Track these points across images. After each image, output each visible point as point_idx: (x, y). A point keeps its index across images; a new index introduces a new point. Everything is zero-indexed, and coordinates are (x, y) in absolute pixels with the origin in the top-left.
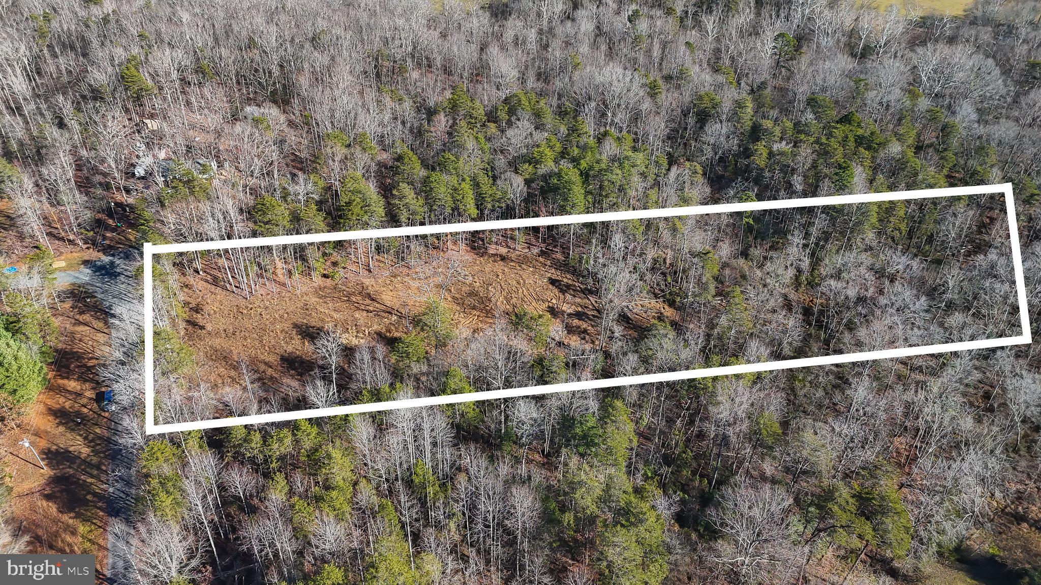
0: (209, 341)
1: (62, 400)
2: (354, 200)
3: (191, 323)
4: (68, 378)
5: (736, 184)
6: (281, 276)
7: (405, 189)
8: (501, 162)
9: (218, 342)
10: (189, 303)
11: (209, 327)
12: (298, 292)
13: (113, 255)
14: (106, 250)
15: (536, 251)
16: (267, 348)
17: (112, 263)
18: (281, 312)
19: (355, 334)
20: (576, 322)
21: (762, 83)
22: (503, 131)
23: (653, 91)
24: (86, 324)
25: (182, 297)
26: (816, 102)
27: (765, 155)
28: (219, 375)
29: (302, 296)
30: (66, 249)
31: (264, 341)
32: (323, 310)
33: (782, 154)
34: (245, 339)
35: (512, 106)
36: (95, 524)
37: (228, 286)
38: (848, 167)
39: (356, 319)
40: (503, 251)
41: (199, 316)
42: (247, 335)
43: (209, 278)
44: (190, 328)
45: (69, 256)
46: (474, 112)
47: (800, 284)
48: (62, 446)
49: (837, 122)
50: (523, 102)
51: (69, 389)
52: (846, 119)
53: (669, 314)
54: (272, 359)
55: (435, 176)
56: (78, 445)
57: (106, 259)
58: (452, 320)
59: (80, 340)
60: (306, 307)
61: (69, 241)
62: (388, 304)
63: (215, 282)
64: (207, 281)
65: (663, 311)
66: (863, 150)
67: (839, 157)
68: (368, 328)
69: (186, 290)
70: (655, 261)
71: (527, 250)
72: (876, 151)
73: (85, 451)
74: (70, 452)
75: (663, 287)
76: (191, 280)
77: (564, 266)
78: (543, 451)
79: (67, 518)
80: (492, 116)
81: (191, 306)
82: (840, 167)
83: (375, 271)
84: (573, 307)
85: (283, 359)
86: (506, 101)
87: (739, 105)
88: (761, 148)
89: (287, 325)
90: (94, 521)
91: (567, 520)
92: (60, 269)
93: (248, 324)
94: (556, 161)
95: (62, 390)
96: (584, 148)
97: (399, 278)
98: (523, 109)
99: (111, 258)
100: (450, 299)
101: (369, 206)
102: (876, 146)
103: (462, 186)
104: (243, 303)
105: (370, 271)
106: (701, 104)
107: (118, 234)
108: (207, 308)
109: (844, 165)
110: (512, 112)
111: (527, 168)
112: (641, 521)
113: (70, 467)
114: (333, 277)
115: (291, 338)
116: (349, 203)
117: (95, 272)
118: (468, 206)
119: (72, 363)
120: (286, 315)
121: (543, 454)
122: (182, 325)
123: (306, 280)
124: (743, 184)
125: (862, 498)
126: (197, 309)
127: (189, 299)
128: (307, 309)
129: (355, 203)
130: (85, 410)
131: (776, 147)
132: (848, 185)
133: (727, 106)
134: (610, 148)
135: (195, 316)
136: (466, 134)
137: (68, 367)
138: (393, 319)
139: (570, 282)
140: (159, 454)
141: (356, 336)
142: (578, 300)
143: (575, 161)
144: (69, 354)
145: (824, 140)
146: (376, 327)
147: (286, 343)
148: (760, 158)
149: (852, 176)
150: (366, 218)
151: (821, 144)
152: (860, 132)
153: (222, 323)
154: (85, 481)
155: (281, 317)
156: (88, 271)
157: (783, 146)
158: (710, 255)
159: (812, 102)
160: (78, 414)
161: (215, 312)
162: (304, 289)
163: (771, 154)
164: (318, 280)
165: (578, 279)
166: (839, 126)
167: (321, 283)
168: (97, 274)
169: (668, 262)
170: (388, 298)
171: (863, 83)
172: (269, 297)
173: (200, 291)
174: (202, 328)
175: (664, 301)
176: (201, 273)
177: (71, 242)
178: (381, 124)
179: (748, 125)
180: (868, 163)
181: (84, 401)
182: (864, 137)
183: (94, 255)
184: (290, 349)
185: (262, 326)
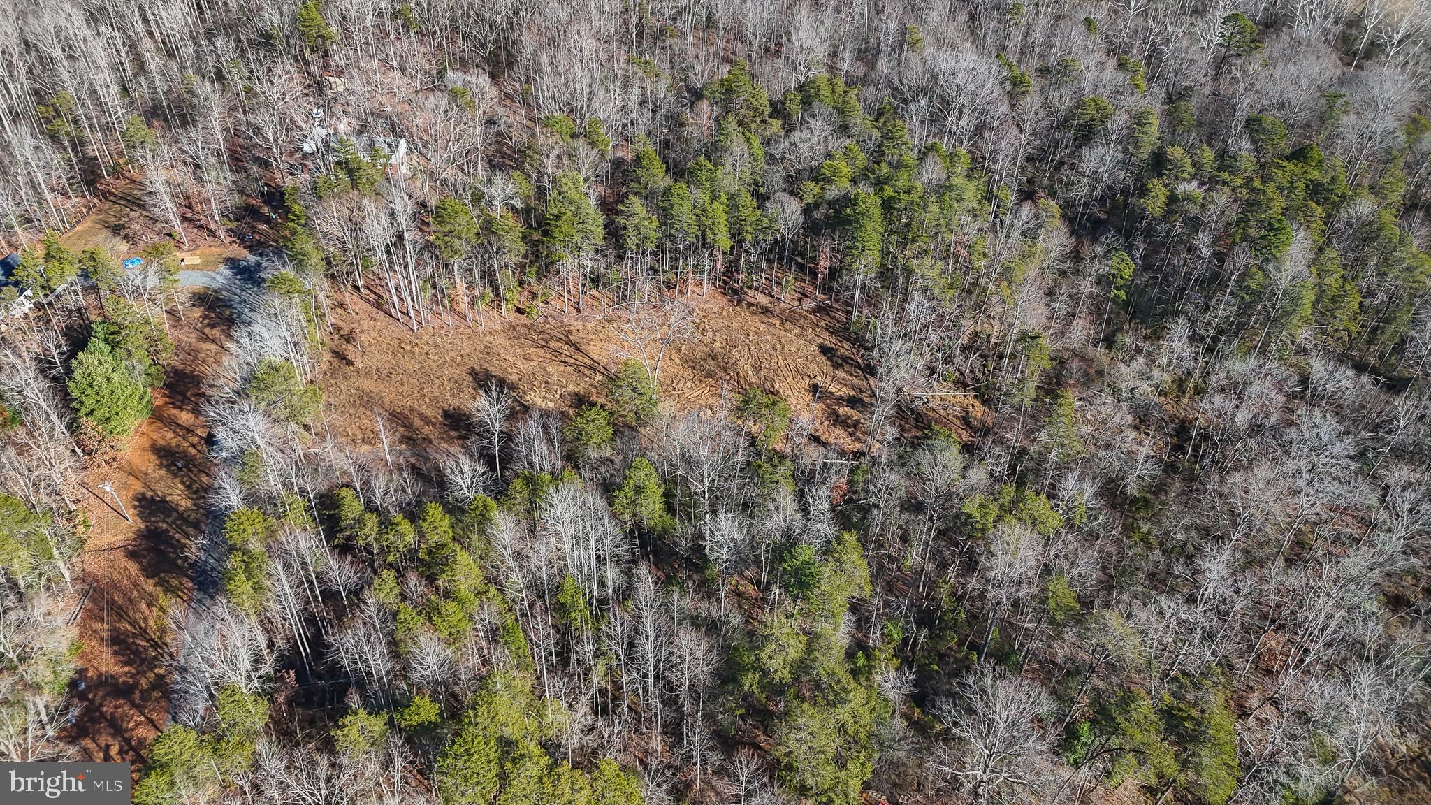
0: (355, 382)
1: (170, 435)
2: (564, 214)
3: (339, 355)
4: (181, 409)
5: (1106, 239)
6: (463, 306)
7: (636, 204)
8: (776, 177)
9: (367, 384)
10: (340, 329)
11: (358, 363)
12: (481, 329)
13: (261, 255)
14: (254, 247)
15: (808, 304)
16: (426, 399)
17: (259, 264)
18: (453, 354)
19: (543, 394)
20: (844, 410)
21: (1187, 88)
22: (788, 132)
23: (1015, 89)
24: (213, 341)
25: (331, 319)
26: (1260, 125)
27: (1162, 199)
28: (360, 427)
29: (485, 335)
30: (205, 241)
31: (426, 390)
32: (507, 357)
33: (1190, 199)
34: (402, 384)
35: (808, 96)
36: (180, 597)
37: (393, 310)
38: (1283, 229)
39: (548, 374)
40: (764, 300)
41: (349, 347)
42: (405, 379)
43: (372, 297)
44: (336, 361)
45: (207, 250)
46: (753, 101)
47: (1184, 392)
48: (159, 493)
49: (1287, 158)
50: (822, 92)
51: (180, 422)
52: (1299, 155)
53: (979, 416)
54: (434, 414)
55: (680, 187)
56: (178, 496)
57: (253, 259)
58: (674, 389)
59: (204, 361)
60: (487, 351)
61: (210, 230)
62: (595, 357)
63: (379, 304)
64: (368, 301)
65: (971, 409)
66: (1314, 205)
67: (1275, 211)
68: (562, 387)
69: (339, 310)
70: (976, 335)
71: (796, 303)
72: (1336, 206)
73: (185, 503)
74: (167, 502)
75: (979, 375)
76: (349, 298)
77: (842, 331)
78: (758, 583)
79: (148, 585)
80: (778, 109)
81: (342, 332)
82: (1271, 227)
83: (586, 311)
84: (845, 389)
85: (446, 415)
86: (801, 88)
87: (1140, 119)
88: (1158, 190)
89: (460, 372)
90: (180, 593)
91: (748, 683)
92: (192, 267)
93: (409, 364)
94: (854, 182)
95: (173, 424)
96: (898, 165)
97: (615, 325)
98: (821, 101)
99: (259, 258)
100: (677, 360)
101: (583, 223)
102: (1337, 199)
103: (714, 207)
104: (408, 335)
105: (579, 311)
106: (1083, 114)
107: (272, 228)
108: (361, 338)
109: (1277, 225)
110: (807, 103)
111: (811, 190)
112: (843, 702)
113: (164, 521)
114: (528, 313)
115: (461, 390)
116: (558, 217)
117: (236, 274)
118: (719, 235)
119: (188, 390)
120: (459, 358)
121: (759, 587)
122: (327, 356)
123: (493, 313)
124: (1118, 240)
125: (1171, 715)
126: (348, 338)
127: (341, 324)
128: (488, 354)
129: (565, 218)
130: (193, 451)
131: (1182, 188)
132: (1278, 255)
133: (1120, 120)
134: (934, 170)
135: (344, 346)
136: (735, 133)
137: (183, 394)
138: (596, 379)
139: (847, 354)
140: (247, 525)
141: (544, 397)
142: (854, 380)
143: (880, 184)
144: (188, 377)
145: (1257, 184)
146: (572, 388)
147: (453, 395)
148: (1154, 204)
149: (1287, 242)
150: (577, 239)
151: (1253, 190)
152: (1315, 175)
153: (376, 359)
154: (178, 541)
155: (454, 359)
156: (228, 272)
157: (1192, 188)
158: (1040, 341)
159: (1253, 125)
160: (185, 456)
161: (370, 345)
162: (489, 326)
163: (1172, 199)
164: (509, 314)
165: (859, 351)
166: (1285, 163)
167: (512, 320)
168: (239, 277)
169: (993, 340)
170: (596, 350)
171: (1340, 102)
172: (442, 331)
173: (357, 314)
174: (350, 363)
175: (976, 396)
176: (362, 290)
177: (211, 233)
178: (624, 109)
179: (1146, 151)
180: (1317, 224)
181: (194, 440)
182: (1320, 184)
183: (237, 251)
184: (456, 403)
185: (427, 369)
